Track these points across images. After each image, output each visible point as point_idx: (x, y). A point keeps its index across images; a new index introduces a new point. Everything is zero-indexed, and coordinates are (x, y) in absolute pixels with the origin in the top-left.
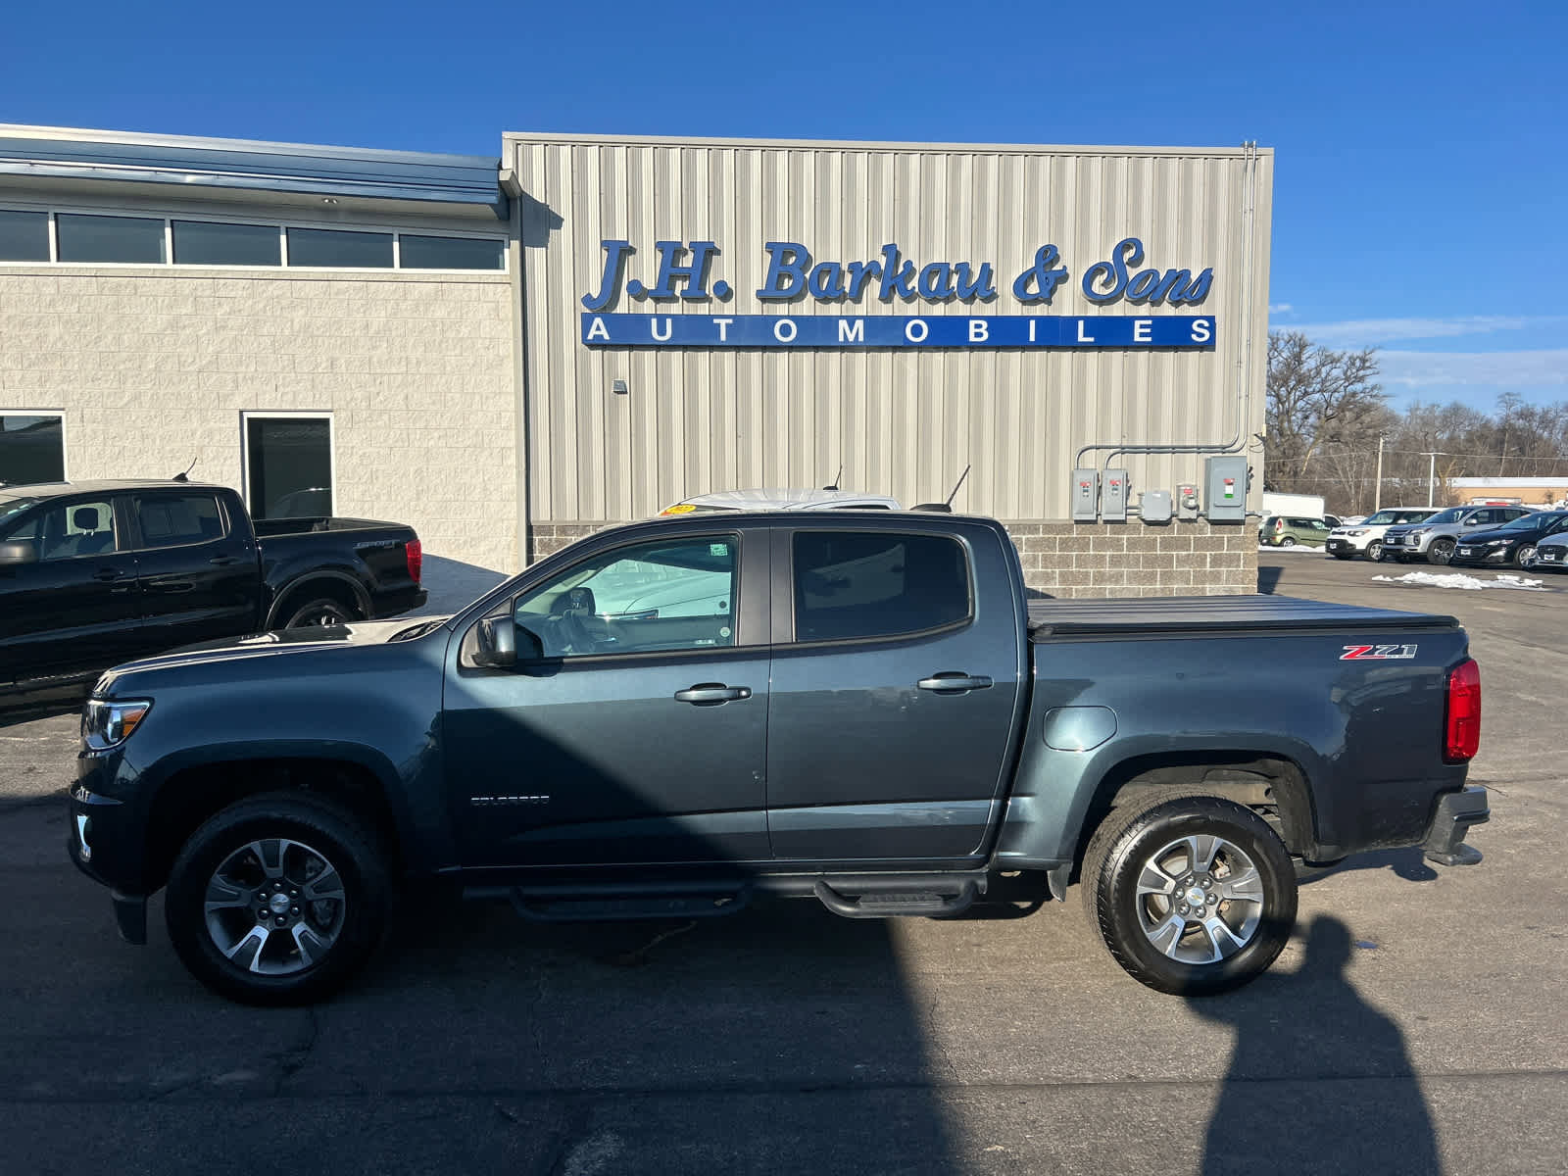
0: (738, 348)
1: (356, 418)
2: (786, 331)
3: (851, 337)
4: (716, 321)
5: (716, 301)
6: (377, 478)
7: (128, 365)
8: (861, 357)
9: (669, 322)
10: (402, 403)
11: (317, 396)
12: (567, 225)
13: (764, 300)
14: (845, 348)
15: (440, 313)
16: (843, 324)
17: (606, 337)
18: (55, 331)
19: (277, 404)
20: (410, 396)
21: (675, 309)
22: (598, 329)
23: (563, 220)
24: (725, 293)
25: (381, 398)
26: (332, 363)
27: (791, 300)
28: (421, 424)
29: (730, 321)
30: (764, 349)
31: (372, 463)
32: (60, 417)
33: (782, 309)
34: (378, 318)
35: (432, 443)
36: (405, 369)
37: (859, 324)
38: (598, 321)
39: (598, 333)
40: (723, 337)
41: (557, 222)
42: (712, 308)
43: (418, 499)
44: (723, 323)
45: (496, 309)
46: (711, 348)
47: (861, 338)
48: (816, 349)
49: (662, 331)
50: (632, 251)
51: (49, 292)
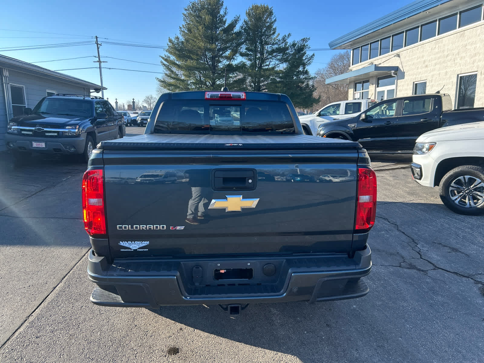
32: (477, 74)
51: (479, 31)
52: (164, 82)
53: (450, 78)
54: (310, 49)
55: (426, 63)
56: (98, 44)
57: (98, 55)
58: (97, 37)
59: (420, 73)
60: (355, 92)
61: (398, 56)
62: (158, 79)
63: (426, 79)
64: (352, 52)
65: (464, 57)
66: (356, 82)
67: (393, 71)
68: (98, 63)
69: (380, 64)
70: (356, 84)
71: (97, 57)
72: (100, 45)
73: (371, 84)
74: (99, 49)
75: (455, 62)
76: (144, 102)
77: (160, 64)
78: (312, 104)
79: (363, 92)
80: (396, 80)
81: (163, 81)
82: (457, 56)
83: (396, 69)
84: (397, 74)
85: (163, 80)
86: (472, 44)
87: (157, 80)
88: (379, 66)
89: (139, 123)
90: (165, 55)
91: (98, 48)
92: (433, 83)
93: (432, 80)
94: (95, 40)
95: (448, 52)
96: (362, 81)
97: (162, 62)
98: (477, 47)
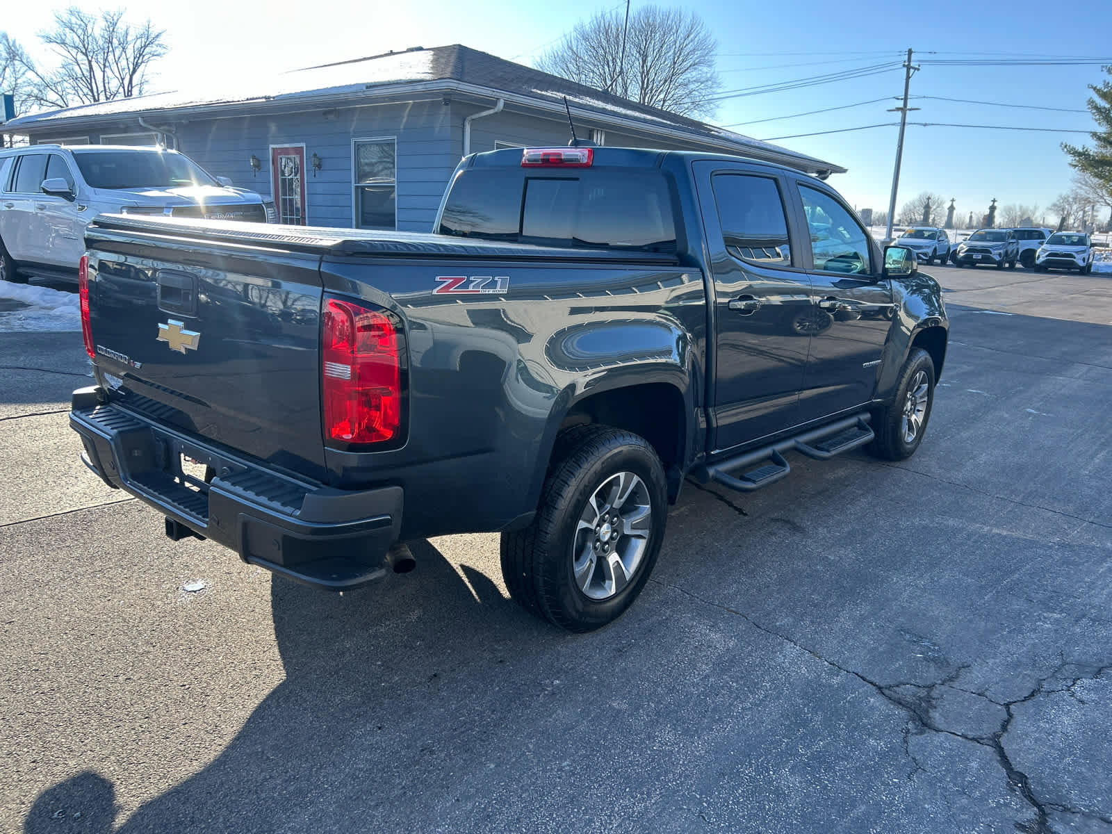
52: (1085, 155)
56: (909, 68)
57: (903, 94)
58: (910, 52)
62: (1066, 146)
68: (900, 114)
71: (902, 99)
72: (915, 69)
74: (910, 80)
76: (1051, 209)
77: (1086, 107)
81: (1080, 153)
85: (1081, 150)
87: (1063, 149)
89: (963, 257)
90: (1105, 81)
91: (908, 78)
94: (906, 58)
97: (1093, 102)
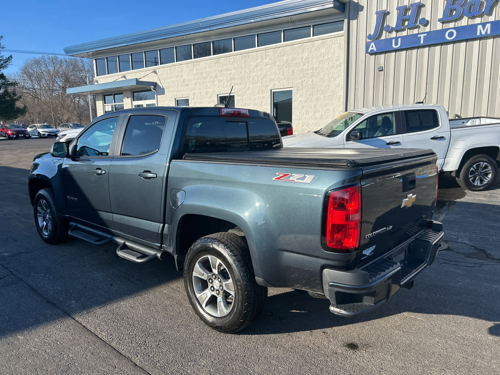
0: (430, 46)
1: (299, 89)
2: (451, 34)
3: (483, 33)
4: (419, 36)
5: (422, 27)
6: (303, 109)
7: (247, 79)
8: (490, 42)
9: (400, 39)
10: (311, 82)
11: (289, 83)
12: (365, 9)
13: (443, 23)
14: (481, 38)
15: (323, 50)
16: (480, 27)
17: (375, 50)
18: (233, 71)
19: (279, 87)
20: (313, 80)
21: (404, 33)
22: (372, 47)
23: (364, 7)
24: (426, 23)
25: (305, 82)
26: (293, 71)
27: (456, 21)
28: (316, 89)
29: (426, 35)
30: (442, 44)
31: (302, 103)
32: (234, 95)
33: (452, 25)
34: (306, 55)
35: (319, 96)
36: (312, 71)
37: (488, 26)
38: (373, 44)
39: (372, 49)
40: (422, 42)
41: (362, 8)
42: (420, 31)
43: (314, 114)
44: (422, 36)
45: (340, 46)
46: (418, 47)
47: (489, 32)
48: (467, 41)
49: (396, 44)
50: (388, 13)
51: (232, 60)
53: (211, 97)
54: (4, 49)
55: (186, 83)
59: (181, 90)
60: (104, 105)
61: (155, 72)
63: (188, 96)
64: (94, 61)
65: (222, 80)
66: (105, 94)
67: (152, 87)
69: (140, 78)
70: (104, 96)
73: (126, 97)
75: (214, 84)
78: (17, 115)
79: (115, 105)
80: (156, 95)
82: (215, 79)
83: (155, 85)
84: (156, 89)
86: (227, 70)
88: (140, 80)
92: (195, 100)
93: (194, 98)
95: (206, 75)
96: (113, 94)
98: (232, 74)
